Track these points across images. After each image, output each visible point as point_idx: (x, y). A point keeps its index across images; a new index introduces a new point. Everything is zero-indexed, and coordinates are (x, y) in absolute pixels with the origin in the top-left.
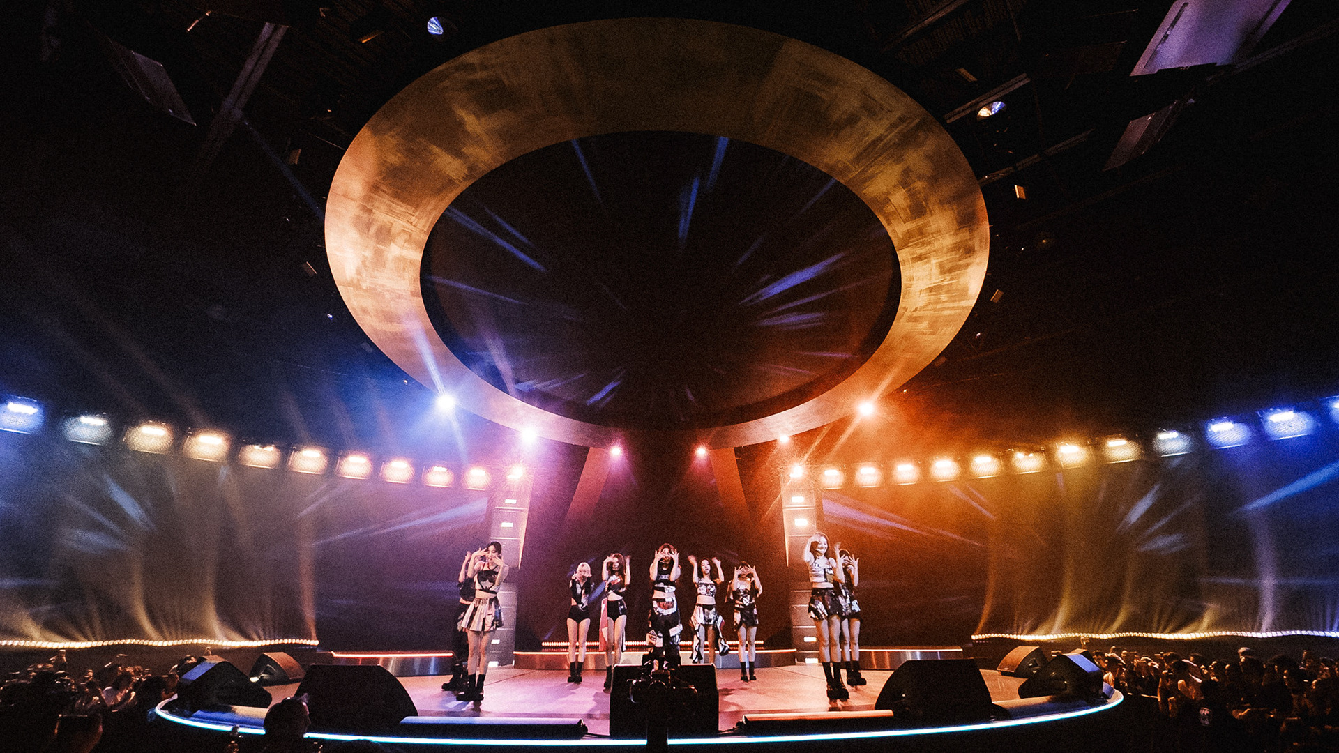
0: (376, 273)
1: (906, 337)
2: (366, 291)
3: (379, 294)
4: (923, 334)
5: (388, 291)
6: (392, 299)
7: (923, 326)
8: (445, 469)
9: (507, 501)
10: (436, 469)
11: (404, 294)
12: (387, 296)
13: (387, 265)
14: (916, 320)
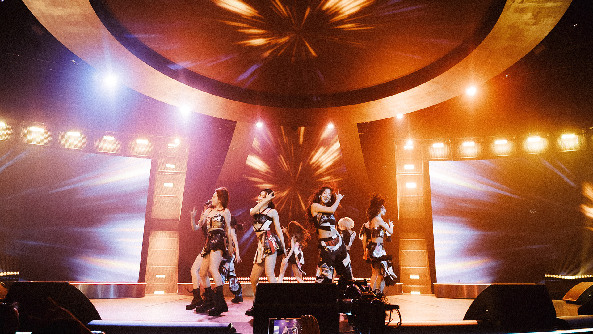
1: (513, 27)
4: (526, 24)
7: (528, 16)
8: (113, 139)
9: (168, 166)
10: (105, 138)
14: (522, 11)
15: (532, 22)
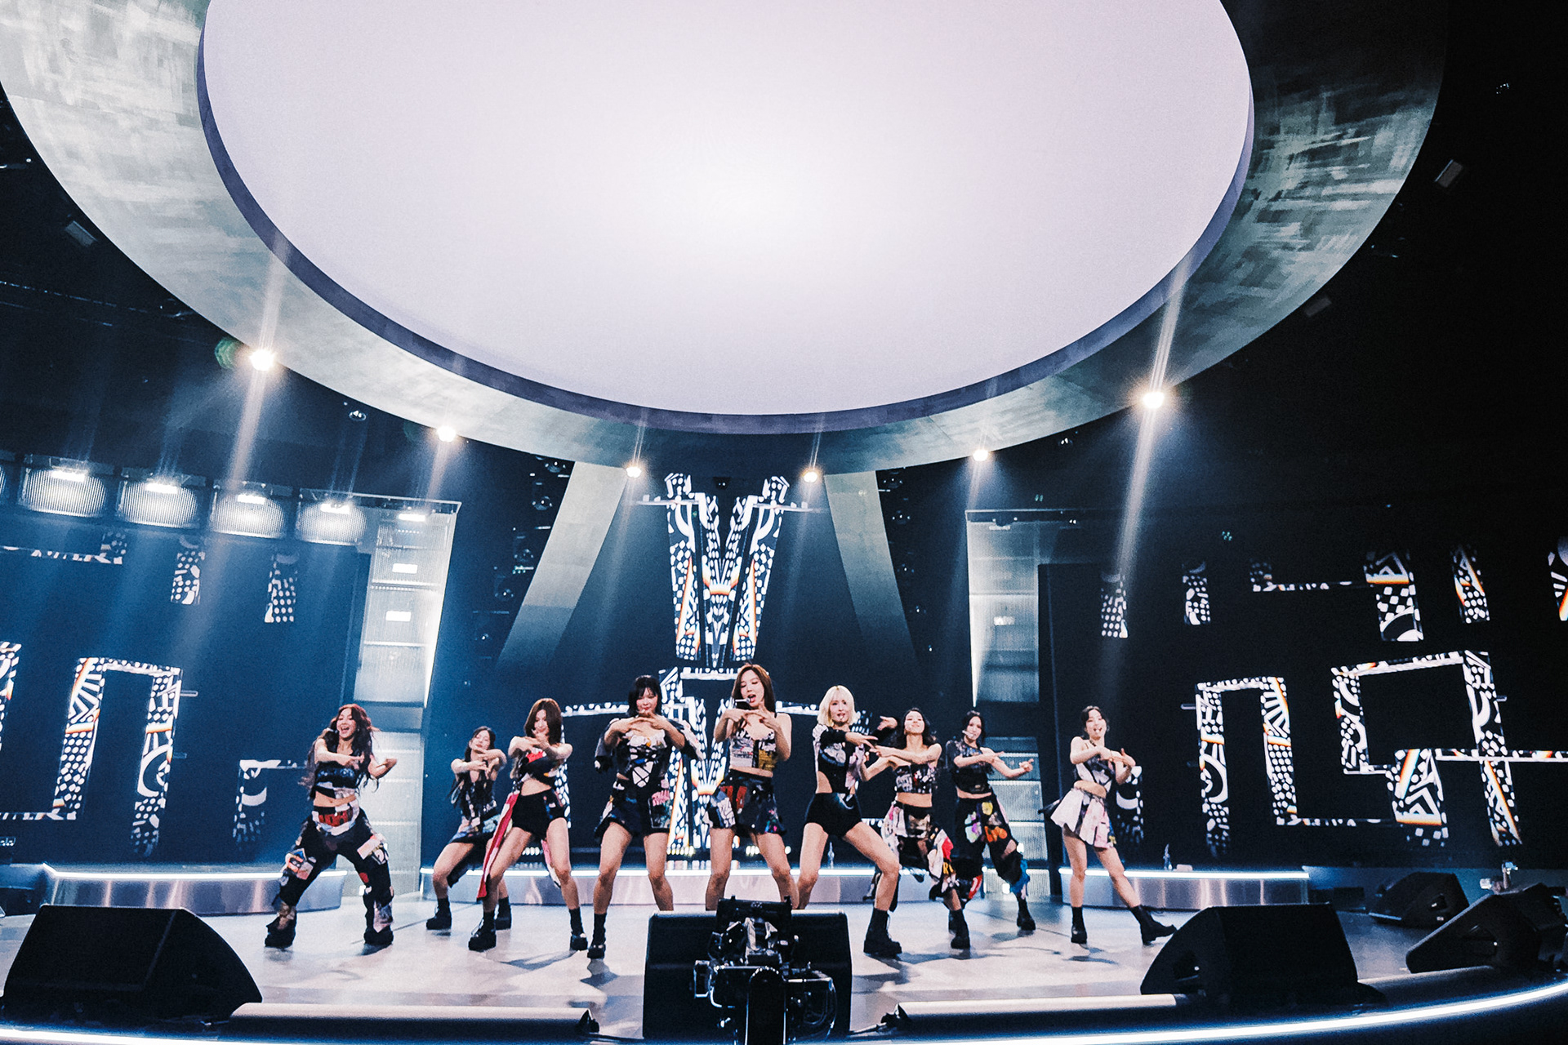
0: (97, 71)
2: (74, 108)
3: (104, 118)
5: (125, 111)
6: (134, 130)
7: (1291, 230)
8: (262, 501)
9: (398, 568)
10: (238, 497)
11: (162, 119)
12: (124, 123)
13: (120, 52)
15: (1299, 244)
